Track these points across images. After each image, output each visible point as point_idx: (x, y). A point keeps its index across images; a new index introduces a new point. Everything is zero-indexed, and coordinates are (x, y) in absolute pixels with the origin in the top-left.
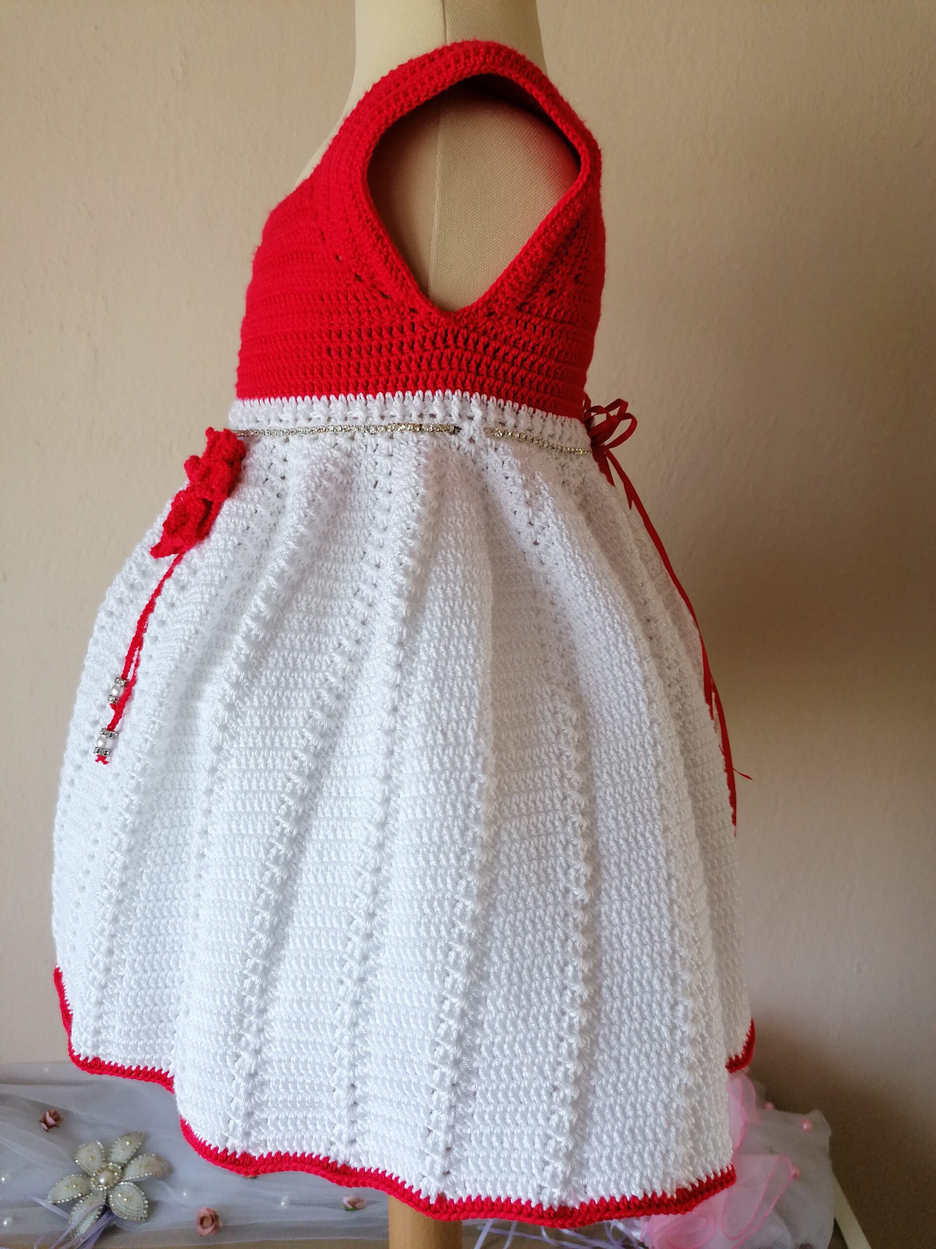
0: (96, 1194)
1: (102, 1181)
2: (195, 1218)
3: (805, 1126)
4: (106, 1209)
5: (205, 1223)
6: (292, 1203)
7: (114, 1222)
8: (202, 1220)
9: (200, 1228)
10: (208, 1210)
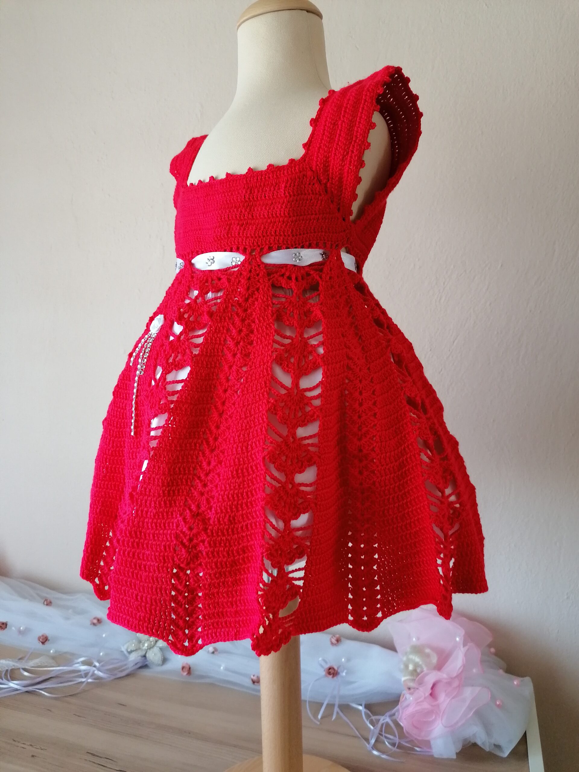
0: (142, 650)
1: (146, 645)
2: (180, 667)
3: (515, 683)
4: (145, 656)
5: (184, 670)
6: (226, 669)
7: (147, 663)
8: (183, 668)
9: (182, 672)
10: (187, 664)
